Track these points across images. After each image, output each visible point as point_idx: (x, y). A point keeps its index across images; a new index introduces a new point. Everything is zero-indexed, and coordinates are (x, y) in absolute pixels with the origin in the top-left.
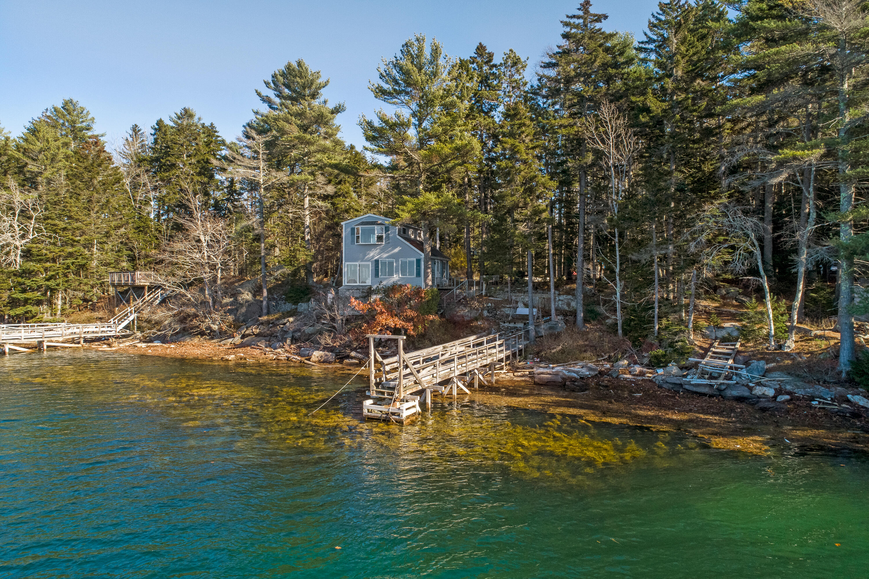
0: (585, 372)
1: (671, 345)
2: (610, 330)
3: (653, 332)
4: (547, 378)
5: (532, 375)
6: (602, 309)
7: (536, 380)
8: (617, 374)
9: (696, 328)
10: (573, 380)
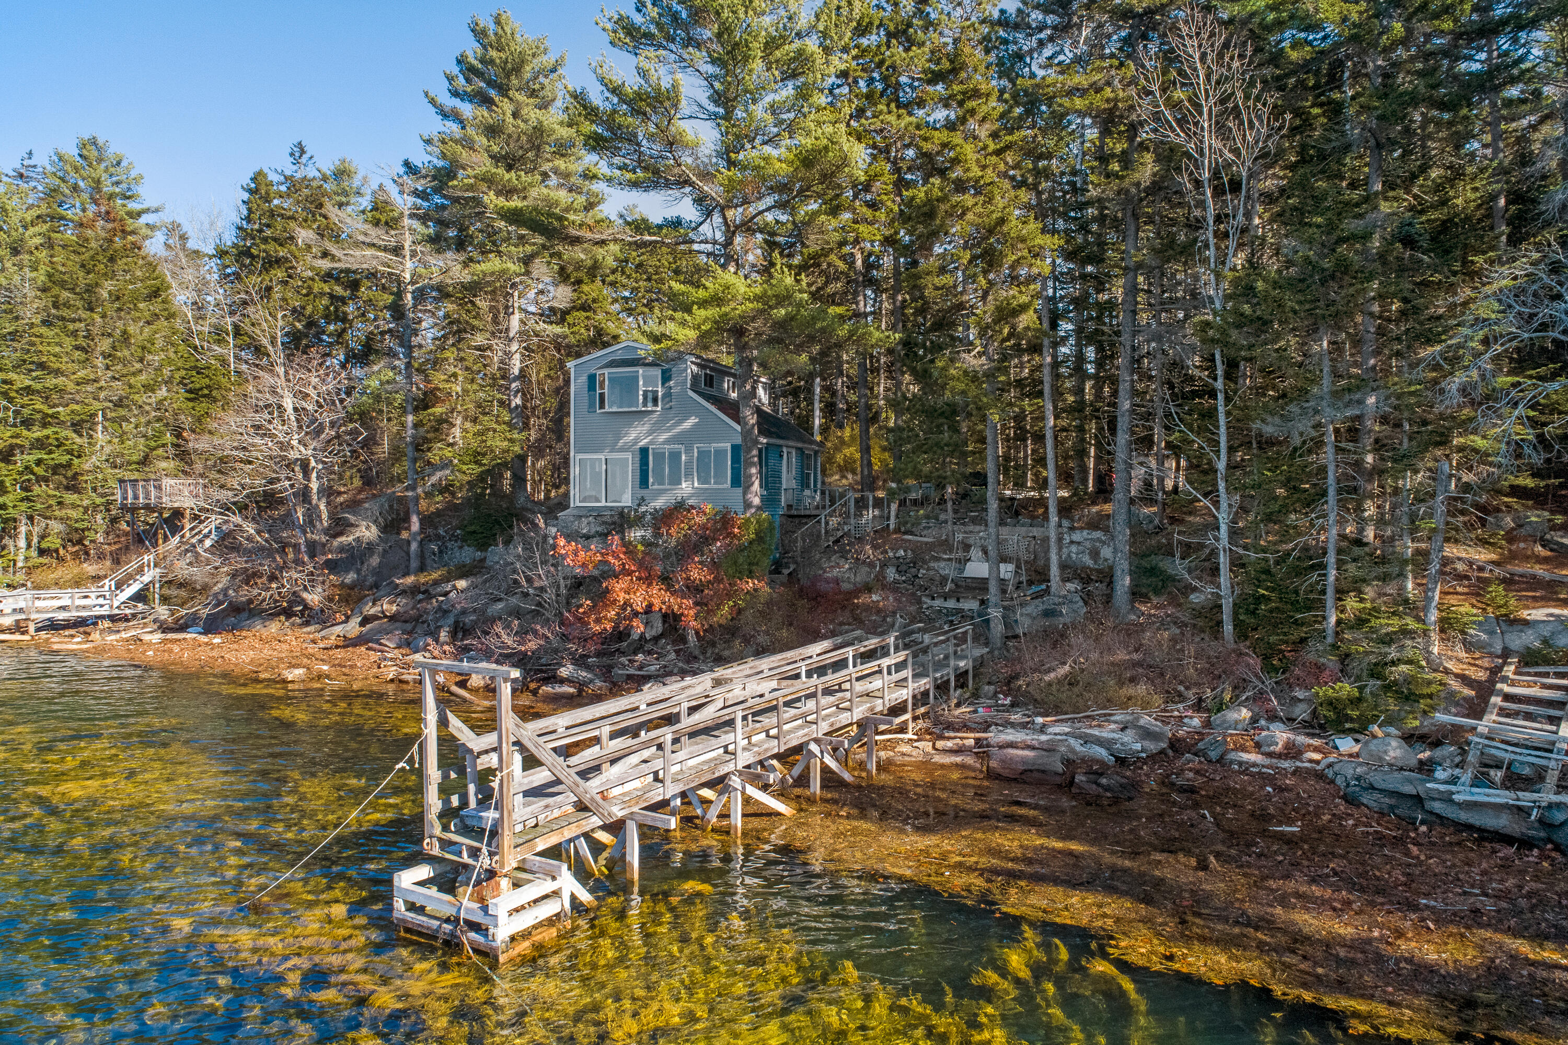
0: (1131, 742)
1: (1376, 671)
2: (1200, 623)
3: (1322, 635)
4: (1024, 761)
5: (982, 750)
6: (1178, 567)
7: (993, 764)
8: (1220, 751)
9: (1445, 625)
10: (1096, 770)
